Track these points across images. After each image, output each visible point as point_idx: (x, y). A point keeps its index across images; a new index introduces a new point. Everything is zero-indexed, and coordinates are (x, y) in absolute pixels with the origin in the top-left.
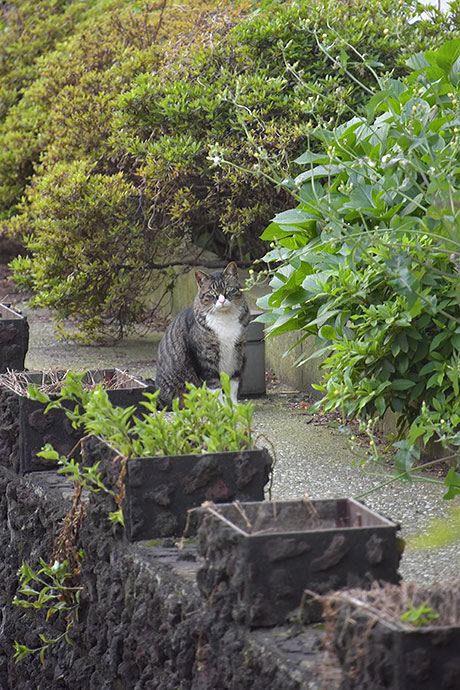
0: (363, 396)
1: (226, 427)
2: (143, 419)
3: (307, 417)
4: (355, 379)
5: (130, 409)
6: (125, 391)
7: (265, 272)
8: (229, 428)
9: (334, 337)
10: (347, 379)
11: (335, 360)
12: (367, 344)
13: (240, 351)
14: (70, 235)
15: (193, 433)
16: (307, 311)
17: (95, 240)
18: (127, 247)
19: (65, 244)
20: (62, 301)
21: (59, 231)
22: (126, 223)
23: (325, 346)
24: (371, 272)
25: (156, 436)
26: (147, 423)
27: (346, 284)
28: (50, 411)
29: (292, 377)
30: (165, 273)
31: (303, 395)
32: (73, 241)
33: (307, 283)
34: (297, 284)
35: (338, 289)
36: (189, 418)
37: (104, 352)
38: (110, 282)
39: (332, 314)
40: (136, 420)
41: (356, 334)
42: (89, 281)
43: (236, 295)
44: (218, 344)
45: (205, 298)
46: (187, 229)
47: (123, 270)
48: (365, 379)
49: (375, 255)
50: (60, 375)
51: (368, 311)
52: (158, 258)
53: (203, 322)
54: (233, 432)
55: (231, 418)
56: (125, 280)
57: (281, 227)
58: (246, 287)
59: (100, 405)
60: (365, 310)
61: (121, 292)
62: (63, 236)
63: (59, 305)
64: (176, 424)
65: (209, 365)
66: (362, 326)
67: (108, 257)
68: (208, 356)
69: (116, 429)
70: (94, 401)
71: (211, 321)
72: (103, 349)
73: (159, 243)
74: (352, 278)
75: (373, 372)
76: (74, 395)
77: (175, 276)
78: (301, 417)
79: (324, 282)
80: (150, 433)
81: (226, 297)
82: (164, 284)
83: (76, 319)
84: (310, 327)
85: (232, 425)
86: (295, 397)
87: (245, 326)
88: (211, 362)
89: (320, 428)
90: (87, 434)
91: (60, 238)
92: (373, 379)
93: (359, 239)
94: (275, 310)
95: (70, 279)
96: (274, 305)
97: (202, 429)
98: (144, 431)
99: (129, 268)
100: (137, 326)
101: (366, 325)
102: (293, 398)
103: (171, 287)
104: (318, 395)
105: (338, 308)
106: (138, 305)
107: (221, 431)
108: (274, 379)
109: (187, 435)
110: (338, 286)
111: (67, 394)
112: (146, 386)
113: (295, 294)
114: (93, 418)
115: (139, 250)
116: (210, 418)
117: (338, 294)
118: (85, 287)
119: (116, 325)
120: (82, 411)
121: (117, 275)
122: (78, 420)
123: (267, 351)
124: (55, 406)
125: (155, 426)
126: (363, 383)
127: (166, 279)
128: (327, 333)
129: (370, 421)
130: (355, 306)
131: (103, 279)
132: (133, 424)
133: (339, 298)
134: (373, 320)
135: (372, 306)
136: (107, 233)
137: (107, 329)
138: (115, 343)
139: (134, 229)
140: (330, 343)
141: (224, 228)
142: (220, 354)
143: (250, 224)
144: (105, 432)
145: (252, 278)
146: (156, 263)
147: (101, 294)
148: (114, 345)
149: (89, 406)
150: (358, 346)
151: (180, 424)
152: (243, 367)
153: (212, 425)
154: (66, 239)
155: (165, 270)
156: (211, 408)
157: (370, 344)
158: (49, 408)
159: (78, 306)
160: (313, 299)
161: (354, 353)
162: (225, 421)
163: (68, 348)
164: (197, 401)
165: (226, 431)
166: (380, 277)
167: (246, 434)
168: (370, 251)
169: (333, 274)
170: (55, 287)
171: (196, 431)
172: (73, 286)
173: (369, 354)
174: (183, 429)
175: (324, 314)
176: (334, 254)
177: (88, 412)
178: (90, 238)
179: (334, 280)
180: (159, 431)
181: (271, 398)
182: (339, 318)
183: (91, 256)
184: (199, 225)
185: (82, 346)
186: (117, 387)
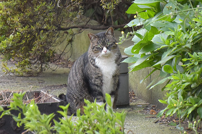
0: (190, 107)
1: (109, 126)
2: (59, 121)
3: (155, 119)
4: (185, 96)
5: (51, 115)
6: (47, 104)
7: (131, 32)
8: (110, 127)
9: (172, 71)
10: (180, 96)
11: (172, 85)
12: (192, 76)
13: (115, 80)
14: (11, 11)
15: (89, 129)
16: (154, 56)
17: (26, 14)
18: (44, 18)
19: (8, 16)
20: (6, 50)
21: (5, 8)
22: (44, 3)
23: (166, 77)
24: (194, 32)
25: (67, 132)
26: (62, 123)
27: (179, 40)
28: (4, 116)
29: (144, 94)
30: (67, 33)
31: (152, 106)
32: (13, 14)
33: (155, 39)
34: (149, 40)
35: (174, 43)
36: (86, 121)
37: (32, 80)
38: (34, 39)
39: (170, 57)
40: (55, 122)
41: (185, 70)
42: (22, 38)
43: (113, 47)
44: (102, 76)
45: (95, 49)
46: (80, 7)
47: (42, 31)
48: (191, 97)
49: (196, 22)
50: (8, 94)
51: (193, 56)
52: (63, 24)
53: (93, 63)
54: (113, 129)
55: (112, 120)
56: (43, 37)
57: (139, 6)
58: (119, 41)
59: (34, 113)
60: (190, 55)
61: (41, 44)
62: (7, 12)
63: (5, 52)
64: (79, 124)
65: (96, 87)
66: (189, 65)
67: (34, 23)
68: (96, 83)
69: (43, 127)
70: (30, 111)
71: (99, 62)
72: (31, 78)
73: (64, 15)
74: (183, 36)
75: (196, 92)
76: (18, 107)
77: (73, 35)
78: (151, 119)
79: (165, 39)
80: (64, 129)
81: (107, 48)
82: (67, 39)
83: (14, 60)
84: (156, 66)
85: (112, 125)
86: (147, 107)
87: (118, 65)
88: (97, 86)
89: (163, 126)
90: (26, 130)
91: (5, 13)
92: (196, 96)
93: (188, 13)
94: (135, 56)
95: (11, 36)
96: (135, 53)
97: (94, 127)
98: (60, 128)
99: (46, 30)
100: (50, 65)
101: (191, 64)
102: (146, 108)
103: (71, 41)
104: (162, 107)
105: (173, 54)
106: (51, 52)
107: (106, 128)
108: (134, 96)
109: (85, 131)
110: (174, 41)
111: (14, 107)
112: (59, 101)
113: (148, 46)
114: (29, 121)
115: (52, 19)
116: (99, 120)
117: (174, 46)
118: (20, 42)
119: (38, 64)
120: (23, 116)
121: (39, 34)
122: (20, 122)
123: (129, 79)
124: (7, 113)
125: (66, 126)
126: (190, 99)
127: (68, 36)
128: (167, 69)
129: (195, 122)
130: (184, 53)
131: (30, 37)
132: (53, 124)
133: (175, 48)
134: (195, 61)
135: (195, 53)
136: (33, 10)
137: (33, 67)
138: (38, 74)
139: (49, 7)
140: (169, 75)
141: (103, 6)
142: (103, 81)
143: (119, 4)
144: (36, 129)
145: (123, 36)
146: (62, 27)
147: (29, 46)
148: (37, 76)
149: (27, 114)
150: (187, 77)
151: (81, 124)
152: (117, 89)
153: (101, 125)
154: (9, 13)
155: (67, 31)
156: (100, 115)
157: (194, 76)
158: (3, 114)
159: (16, 52)
160: (159, 49)
161: (184, 81)
162: (108, 123)
163: (10, 78)
164: (91, 110)
165: (108, 128)
166: (200, 36)
167: (121, 130)
168: (194, 20)
169: (171, 34)
170: (3, 42)
171: (91, 128)
172: (13, 41)
173: (193, 81)
174: (83, 127)
175: (166, 58)
176: (171, 22)
177: (26, 117)
178: (23, 12)
179: (171, 38)
180: (69, 129)
181: (133, 107)
182: (174, 60)
183: (24, 23)
184: (88, 4)
185: (19, 76)
186: (42, 101)
